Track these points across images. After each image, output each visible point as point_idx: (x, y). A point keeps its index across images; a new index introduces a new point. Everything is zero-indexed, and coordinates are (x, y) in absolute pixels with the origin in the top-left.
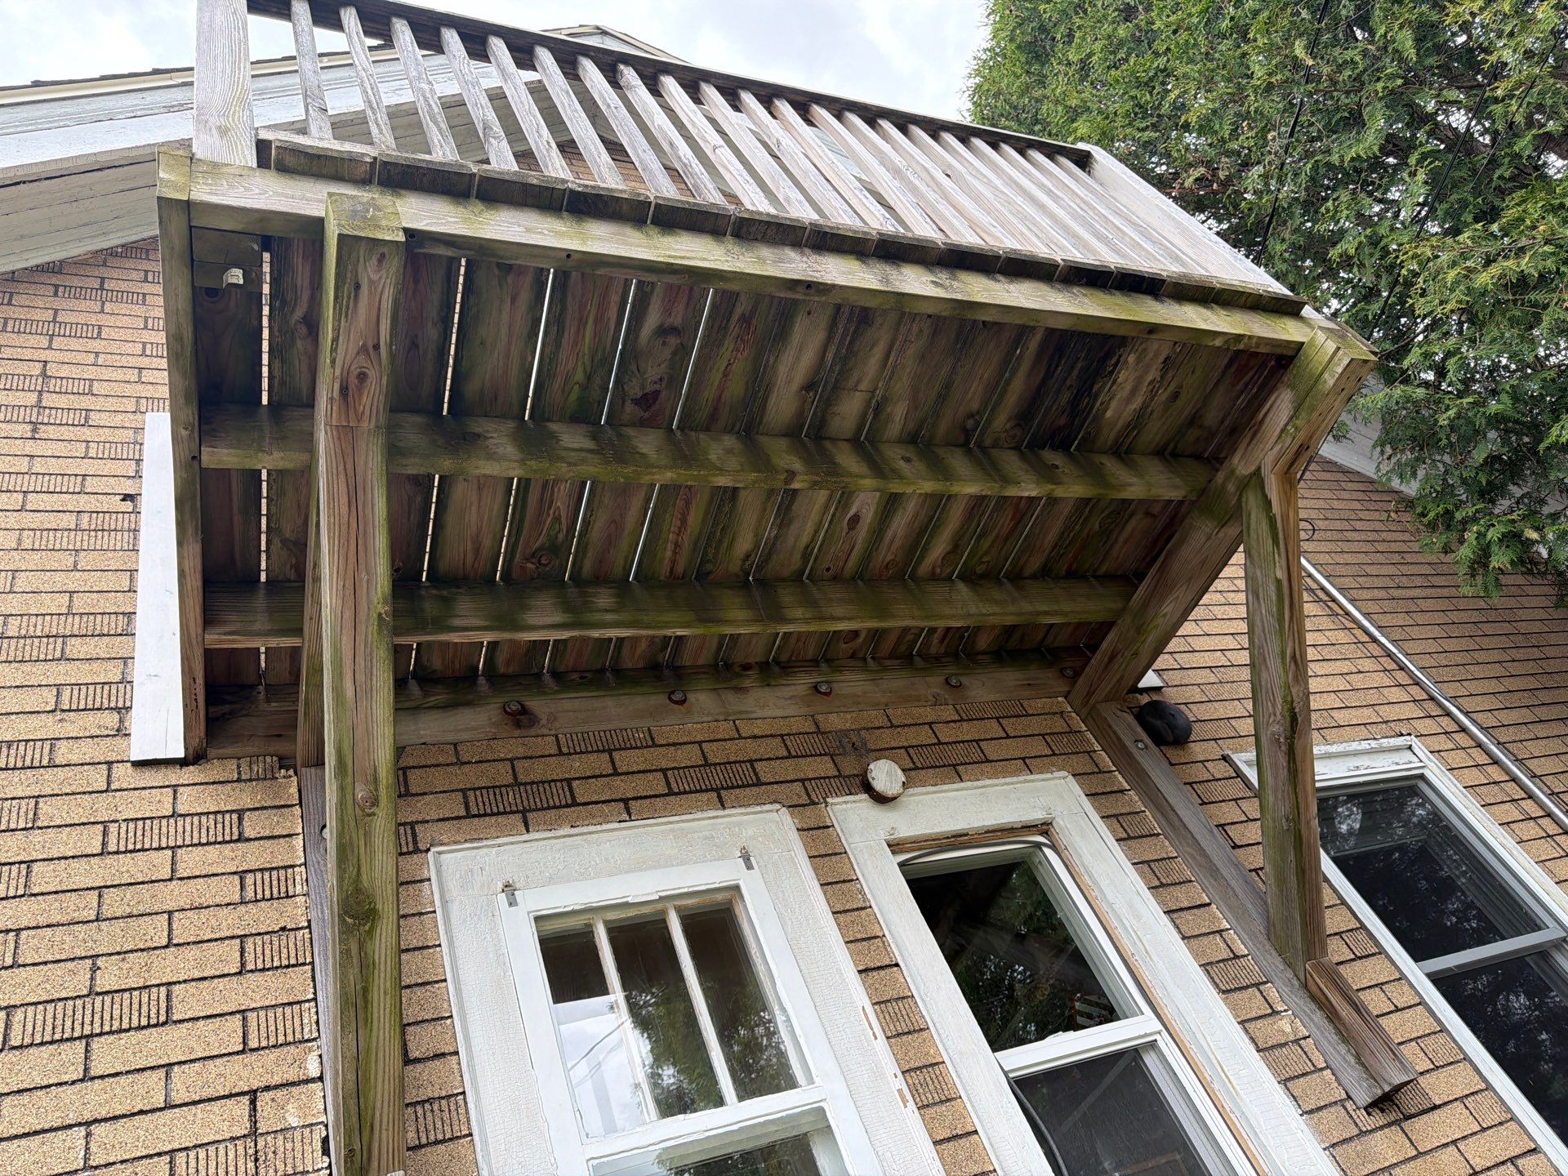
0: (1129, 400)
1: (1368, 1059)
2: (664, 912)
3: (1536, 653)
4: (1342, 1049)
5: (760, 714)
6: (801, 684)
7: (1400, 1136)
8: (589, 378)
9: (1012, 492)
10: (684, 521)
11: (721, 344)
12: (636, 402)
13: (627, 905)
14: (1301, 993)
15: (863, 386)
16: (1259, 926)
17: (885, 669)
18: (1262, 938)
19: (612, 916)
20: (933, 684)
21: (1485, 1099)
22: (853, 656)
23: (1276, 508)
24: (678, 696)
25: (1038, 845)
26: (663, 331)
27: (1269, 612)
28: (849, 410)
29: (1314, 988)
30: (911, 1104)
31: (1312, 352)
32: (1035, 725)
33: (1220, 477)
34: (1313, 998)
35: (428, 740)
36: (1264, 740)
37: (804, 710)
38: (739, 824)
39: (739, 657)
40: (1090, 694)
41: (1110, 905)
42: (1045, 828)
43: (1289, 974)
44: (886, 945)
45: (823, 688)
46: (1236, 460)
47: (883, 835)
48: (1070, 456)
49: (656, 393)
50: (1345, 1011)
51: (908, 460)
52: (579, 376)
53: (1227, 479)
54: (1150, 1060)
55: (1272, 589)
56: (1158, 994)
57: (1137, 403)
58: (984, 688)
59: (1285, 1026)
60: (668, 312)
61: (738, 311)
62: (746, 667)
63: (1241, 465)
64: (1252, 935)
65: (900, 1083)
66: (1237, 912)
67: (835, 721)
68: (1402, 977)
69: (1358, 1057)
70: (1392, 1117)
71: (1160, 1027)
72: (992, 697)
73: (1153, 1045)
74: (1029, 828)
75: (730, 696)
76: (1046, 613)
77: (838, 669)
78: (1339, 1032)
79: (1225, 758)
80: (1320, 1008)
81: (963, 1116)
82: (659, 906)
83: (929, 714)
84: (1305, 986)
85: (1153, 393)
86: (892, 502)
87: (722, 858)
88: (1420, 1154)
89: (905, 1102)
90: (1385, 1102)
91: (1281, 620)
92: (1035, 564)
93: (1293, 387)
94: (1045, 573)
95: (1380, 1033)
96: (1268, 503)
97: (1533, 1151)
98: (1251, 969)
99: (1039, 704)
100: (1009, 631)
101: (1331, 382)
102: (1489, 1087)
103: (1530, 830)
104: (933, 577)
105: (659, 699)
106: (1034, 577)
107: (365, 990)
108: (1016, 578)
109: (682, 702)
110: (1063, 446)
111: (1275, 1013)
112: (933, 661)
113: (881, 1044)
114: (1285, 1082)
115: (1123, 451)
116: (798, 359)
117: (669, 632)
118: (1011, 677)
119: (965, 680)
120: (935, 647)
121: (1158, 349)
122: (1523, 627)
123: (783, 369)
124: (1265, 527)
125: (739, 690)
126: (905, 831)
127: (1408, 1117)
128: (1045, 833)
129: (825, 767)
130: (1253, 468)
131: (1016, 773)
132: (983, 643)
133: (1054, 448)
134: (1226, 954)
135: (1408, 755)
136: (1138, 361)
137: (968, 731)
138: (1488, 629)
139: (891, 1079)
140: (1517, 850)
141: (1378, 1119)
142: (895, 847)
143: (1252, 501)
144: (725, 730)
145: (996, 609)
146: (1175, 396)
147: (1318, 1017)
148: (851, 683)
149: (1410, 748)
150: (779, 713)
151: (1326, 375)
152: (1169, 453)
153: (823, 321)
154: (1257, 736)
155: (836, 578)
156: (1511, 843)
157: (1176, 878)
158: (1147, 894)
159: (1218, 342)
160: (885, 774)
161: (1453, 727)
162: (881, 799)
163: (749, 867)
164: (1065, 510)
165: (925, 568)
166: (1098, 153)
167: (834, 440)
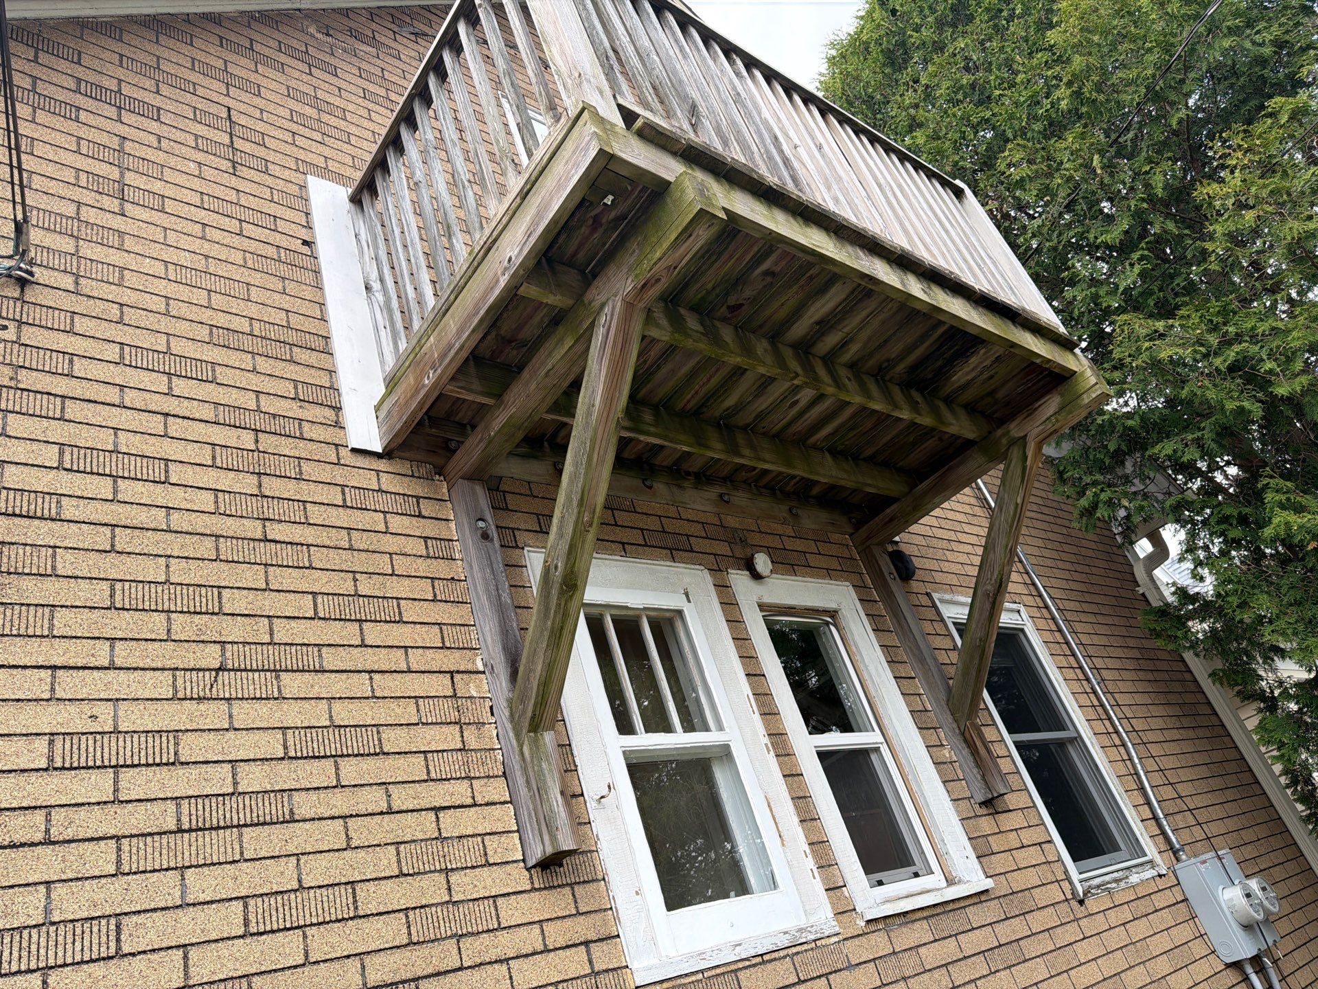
0: (968, 373)
1: (989, 778)
2: (639, 617)
3: (1087, 569)
4: (975, 771)
5: (692, 506)
6: (713, 492)
7: (993, 822)
8: (714, 288)
9: (896, 414)
10: (709, 380)
11: (791, 287)
12: (729, 307)
13: (627, 608)
14: (960, 737)
15: (845, 330)
16: (943, 696)
17: (761, 494)
18: (943, 703)
19: (614, 612)
20: (782, 510)
21: (1032, 811)
22: (745, 482)
23: (1028, 463)
24: (648, 483)
25: (827, 623)
26: (767, 273)
27: (1006, 520)
28: (831, 340)
29: (967, 736)
30: (772, 753)
31: (1080, 379)
32: (834, 550)
33: (999, 432)
34: (966, 741)
35: (516, 476)
36: (979, 592)
37: (715, 510)
38: (681, 573)
39: (685, 466)
40: (868, 538)
41: (866, 667)
42: (833, 614)
43: (955, 726)
44: (758, 663)
45: (726, 498)
46: (1012, 425)
47: (755, 599)
48: (924, 396)
49: (741, 305)
50: (982, 751)
51: (849, 379)
52: (710, 286)
53: (1004, 435)
54: (874, 757)
55: (1012, 507)
56: (886, 721)
57: (969, 377)
58: (812, 519)
59: (946, 753)
60: (776, 264)
61: (811, 272)
62: (688, 473)
63: (1015, 429)
64: (937, 700)
65: (766, 740)
66: (930, 685)
67: (731, 521)
68: (1003, 740)
69: (983, 777)
70: (991, 811)
71: (881, 739)
72: (813, 527)
73: (877, 750)
74: (826, 612)
75: (675, 489)
76: (870, 485)
77: (736, 488)
78: (976, 761)
79: (928, 594)
80: (969, 747)
81: (796, 765)
82: (637, 613)
83: (779, 529)
84: (963, 734)
85: (982, 373)
86: (821, 397)
87: (674, 592)
88: (1000, 832)
89: (769, 751)
90: (987, 803)
91: (1011, 527)
92: (869, 452)
93: (1062, 395)
94: (871, 459)
95: (997, 765)
96: (1025, 458)
97: (1049, 842)
98: (932, 718)
99: (835, 537)
100: (832, 487)
101: (1086, 401)
102: (1035, 806)
103: (1070, 674)
104: (815, 447)
105: (637, 482)
106: (864, 459)
107: (562, 628)
108: (856, 458)
109: (650, 487)
110: (921, 390)
111: (942, 745)
112: (788, 495)
113: (757, 717)
114: (944, 782)
115: (949, 401)
116: (823, 306)
117: (679, 447)
118: (824, 516)
119: (800, 512)
120: (789, 488)
121: (998, 350)
122: (1084, 552)
123: (812, 309)
124: (1019, 471)
125: (680, 487)
126: (768, 599)
127: (997, 813)
128: (832, 617)
129: (723, 549)
130: (1022, 434)
131: (823, 577)
132: (815, 491)
133: (917, 390)
134: (921, 708)
135: (1016, 616)
136: (985, 353)
137: (799, 545)
138: (1066, 548)
139: (761, 737)
140: (1063, 683)
141: (984, 811)
142: (762, 607)
143: (1015, 453)
144: (672, 511)
145: (845, 476)
146: (991, 377)
147: (966, 752)
148: (740, 498)
149: (1019, 611)
150: (702, 508)
151: (1085, 396)
152: (972, 409)
153: (847, 291)
154: (975, 589)
155: (764, 434)
156: (1061, 679)
157: (899, 659)
158: (886, 665)
159: (1038, 361)
160: (762, 562)
161: (1041, 605)
162: (756, 576)
163: (689, 601)
164: (901, 426)
165: (812, 440)
166: (968, 192)
167: (814, 355)
